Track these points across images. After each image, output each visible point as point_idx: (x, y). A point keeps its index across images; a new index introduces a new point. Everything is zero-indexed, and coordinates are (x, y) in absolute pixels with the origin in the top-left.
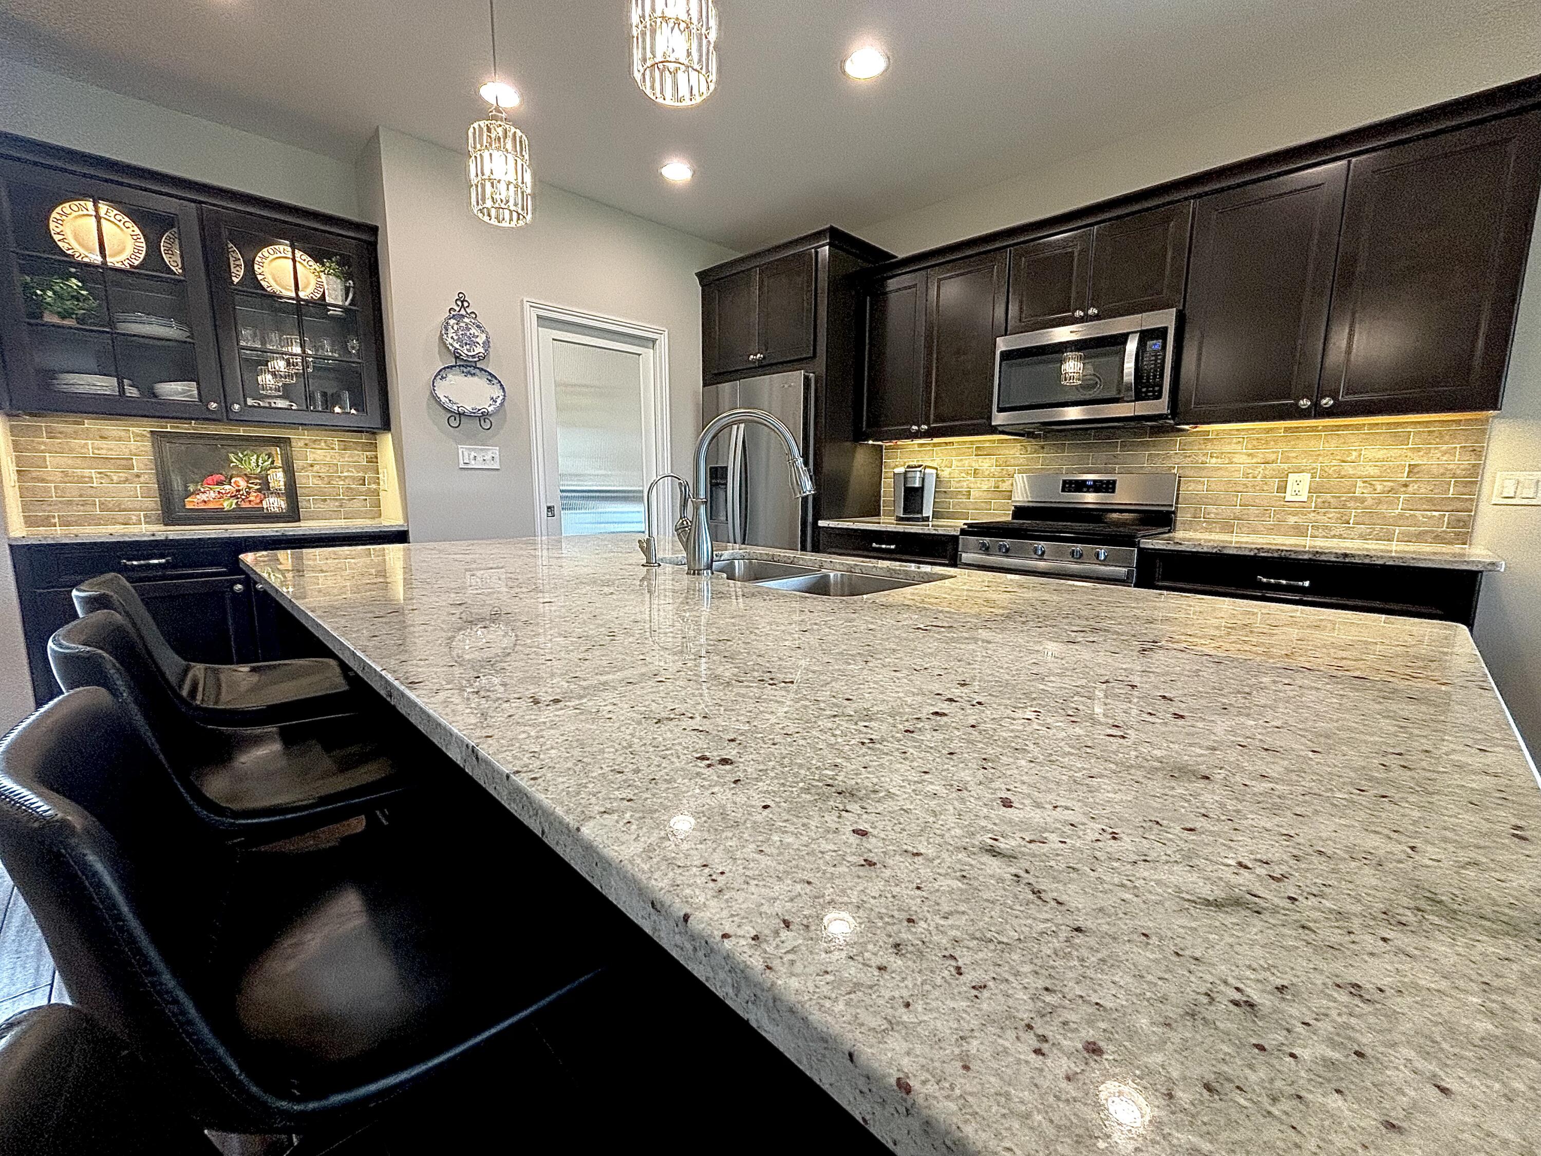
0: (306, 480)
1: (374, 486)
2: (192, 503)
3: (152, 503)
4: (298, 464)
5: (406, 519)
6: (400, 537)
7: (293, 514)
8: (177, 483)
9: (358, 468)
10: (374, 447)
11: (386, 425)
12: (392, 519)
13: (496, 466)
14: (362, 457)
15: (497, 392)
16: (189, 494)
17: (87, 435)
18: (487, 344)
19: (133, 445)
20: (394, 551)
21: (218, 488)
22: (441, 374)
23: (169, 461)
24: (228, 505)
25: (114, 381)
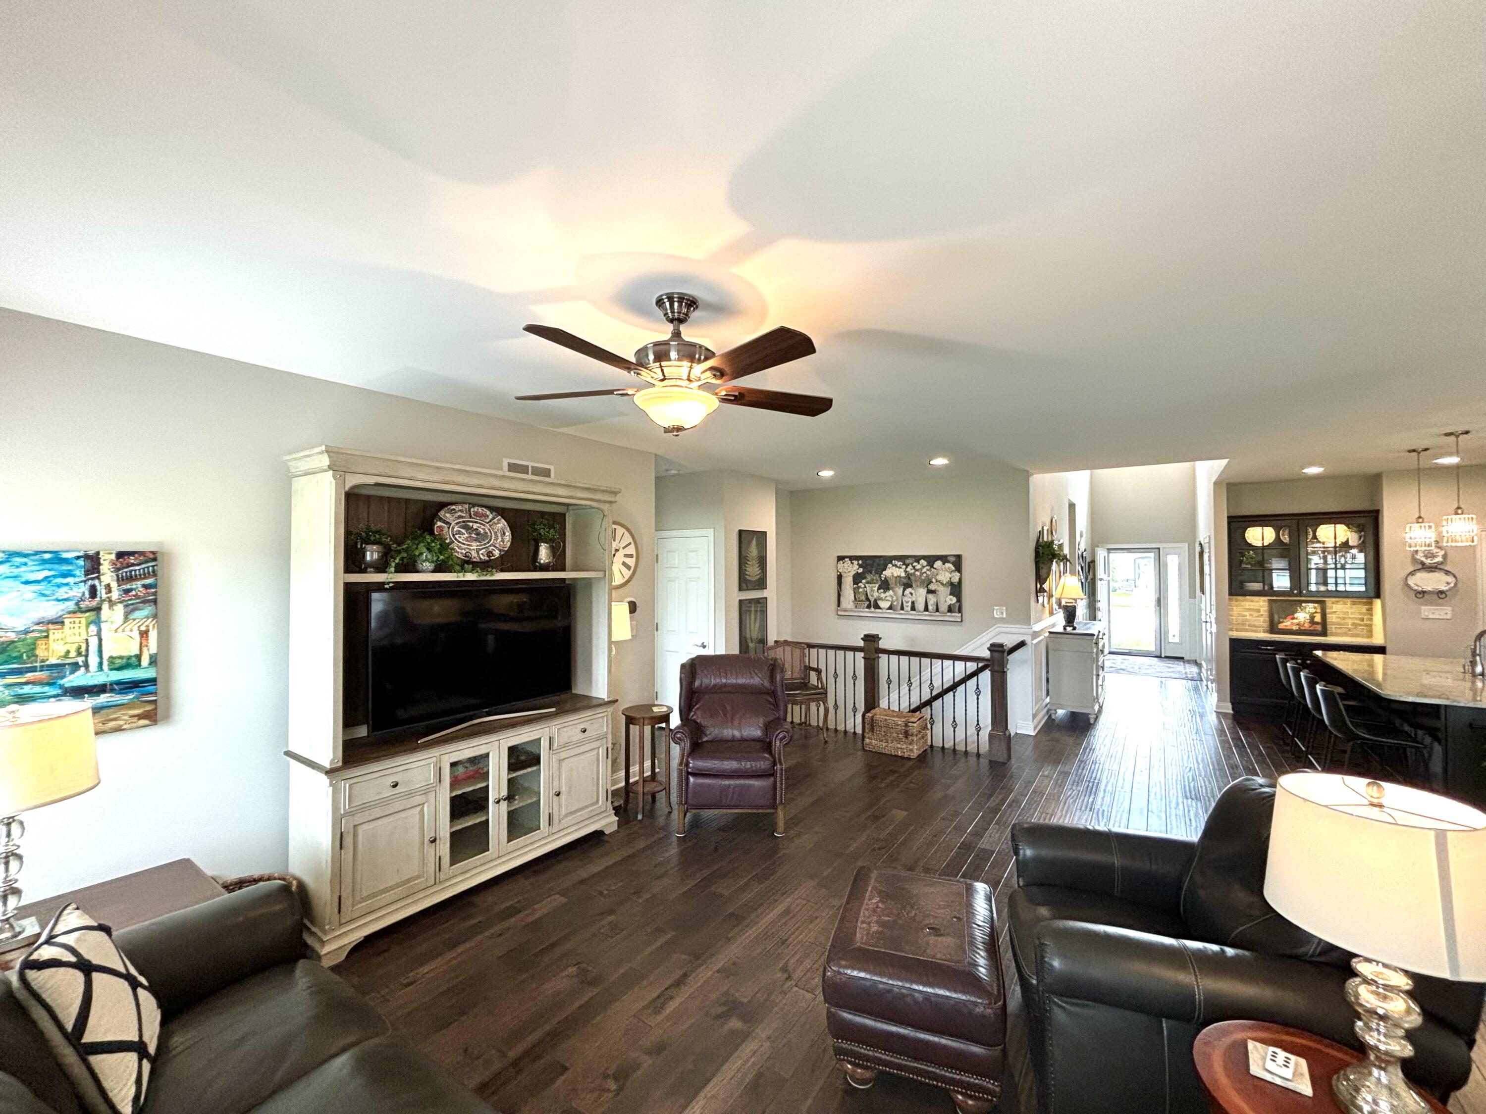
0: (1332, 618)
1: (1369, 622)
2: (1281, 626)
3: (1266, 625)
4: (1328, 611)
5: (1386, 642)
6: (1381, 650)
7: (1324, 633)
8: (1276, 617)
9: (1360, 614)
10: (1371, 604)
11: (1378, 595)
12: (1378, 639)
13: (1449, 617)
14: (1364, 609)
15: (1450, 579)
16: (1280, 623)
17: (1247, 601)
18: (1445, 557)
19: (1262, 603)
20: (1378, 658)
21: (1291, 621)
22: (1412, 574)
23: (1274, 610)
24: (1295, 628)
25: (1262, 584)
